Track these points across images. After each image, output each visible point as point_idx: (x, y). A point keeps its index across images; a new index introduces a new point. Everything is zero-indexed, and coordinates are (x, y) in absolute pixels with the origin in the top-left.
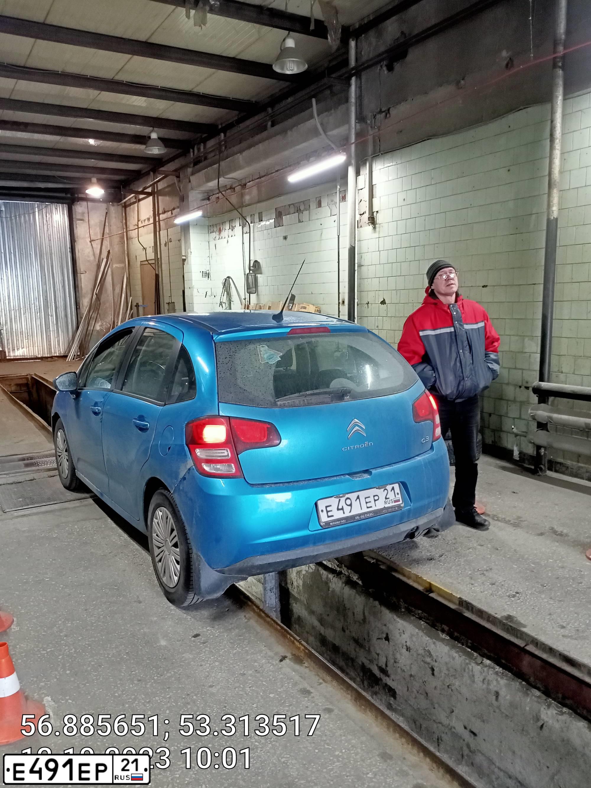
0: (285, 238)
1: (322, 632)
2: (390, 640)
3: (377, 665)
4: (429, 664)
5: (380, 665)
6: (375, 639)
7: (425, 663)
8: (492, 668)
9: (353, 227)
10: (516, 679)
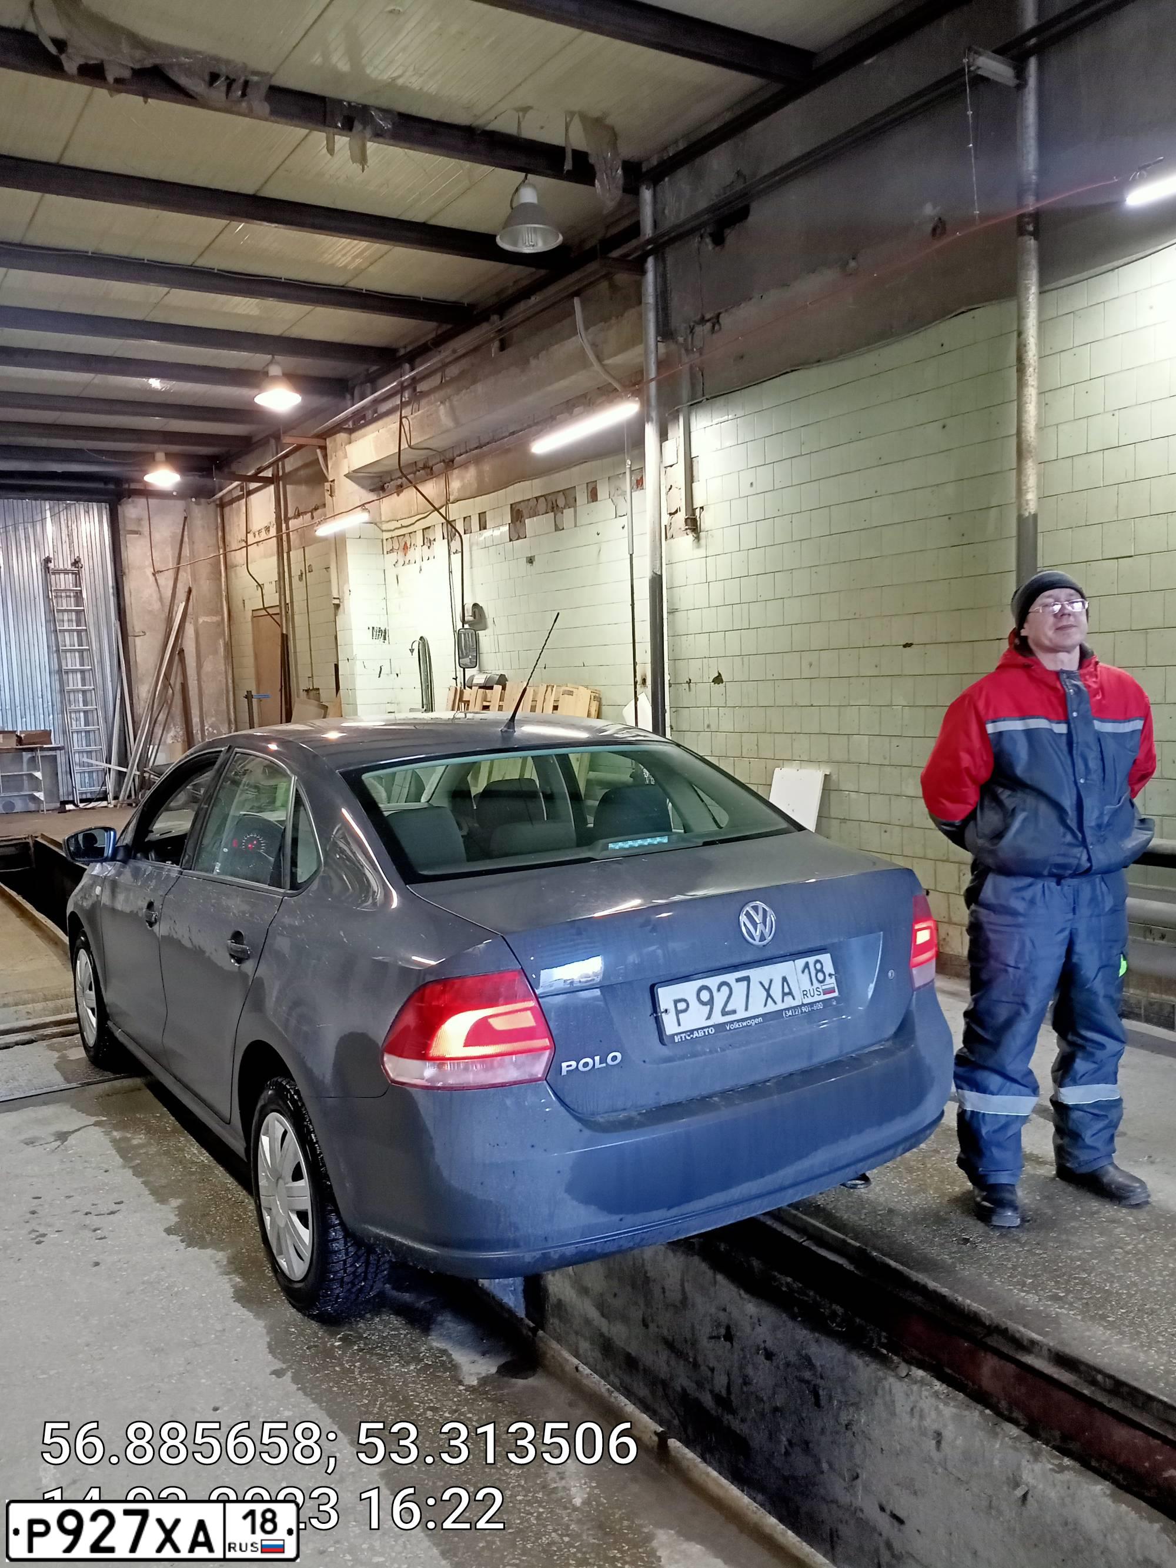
0: (531, 560)
1: (605, 1330)
2: (735, 1339)
3: (711, 1391)
4: (808, 1382)
5: (717, 1390)
6: (705, 1340)
7: (802, 1380)
8: (927, 1385)
9: (658, 538)
10: (973, 1404)
